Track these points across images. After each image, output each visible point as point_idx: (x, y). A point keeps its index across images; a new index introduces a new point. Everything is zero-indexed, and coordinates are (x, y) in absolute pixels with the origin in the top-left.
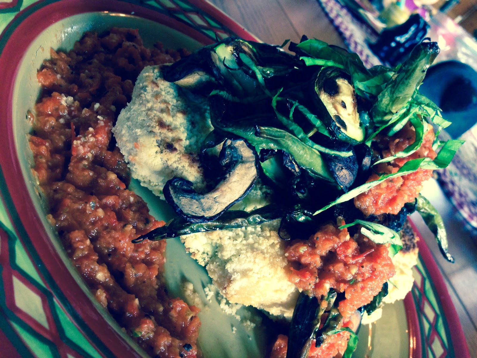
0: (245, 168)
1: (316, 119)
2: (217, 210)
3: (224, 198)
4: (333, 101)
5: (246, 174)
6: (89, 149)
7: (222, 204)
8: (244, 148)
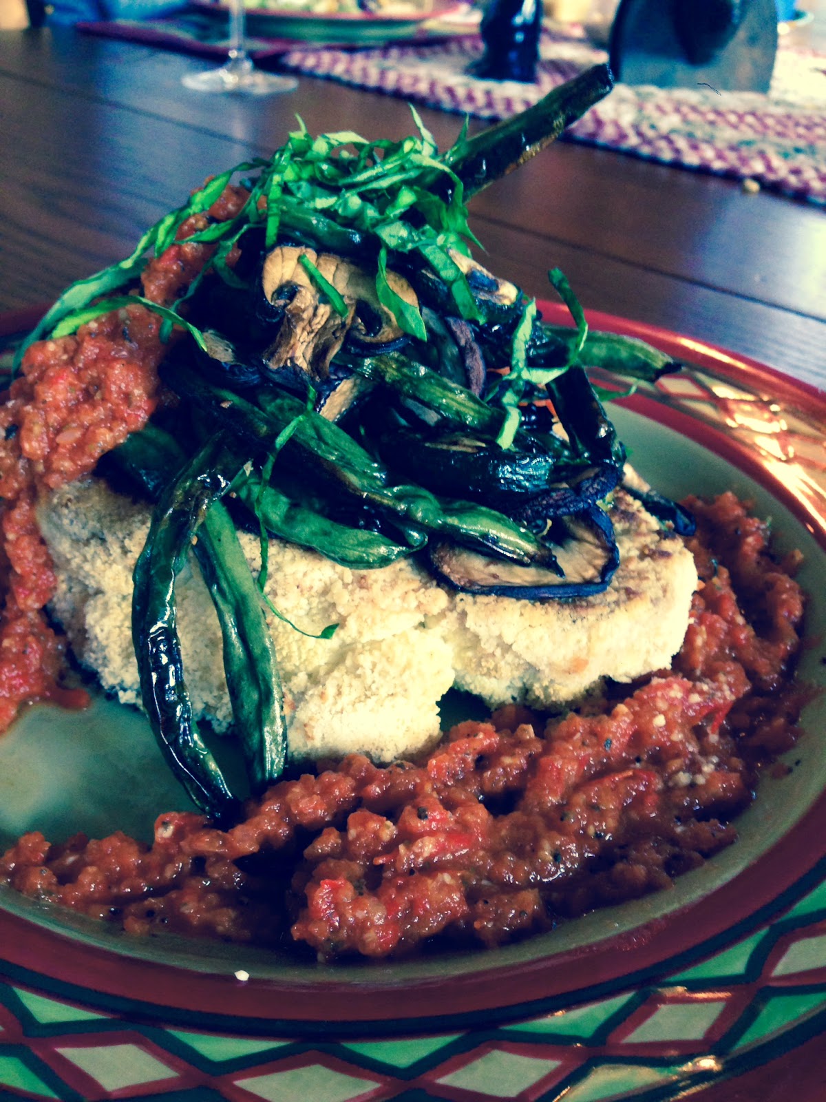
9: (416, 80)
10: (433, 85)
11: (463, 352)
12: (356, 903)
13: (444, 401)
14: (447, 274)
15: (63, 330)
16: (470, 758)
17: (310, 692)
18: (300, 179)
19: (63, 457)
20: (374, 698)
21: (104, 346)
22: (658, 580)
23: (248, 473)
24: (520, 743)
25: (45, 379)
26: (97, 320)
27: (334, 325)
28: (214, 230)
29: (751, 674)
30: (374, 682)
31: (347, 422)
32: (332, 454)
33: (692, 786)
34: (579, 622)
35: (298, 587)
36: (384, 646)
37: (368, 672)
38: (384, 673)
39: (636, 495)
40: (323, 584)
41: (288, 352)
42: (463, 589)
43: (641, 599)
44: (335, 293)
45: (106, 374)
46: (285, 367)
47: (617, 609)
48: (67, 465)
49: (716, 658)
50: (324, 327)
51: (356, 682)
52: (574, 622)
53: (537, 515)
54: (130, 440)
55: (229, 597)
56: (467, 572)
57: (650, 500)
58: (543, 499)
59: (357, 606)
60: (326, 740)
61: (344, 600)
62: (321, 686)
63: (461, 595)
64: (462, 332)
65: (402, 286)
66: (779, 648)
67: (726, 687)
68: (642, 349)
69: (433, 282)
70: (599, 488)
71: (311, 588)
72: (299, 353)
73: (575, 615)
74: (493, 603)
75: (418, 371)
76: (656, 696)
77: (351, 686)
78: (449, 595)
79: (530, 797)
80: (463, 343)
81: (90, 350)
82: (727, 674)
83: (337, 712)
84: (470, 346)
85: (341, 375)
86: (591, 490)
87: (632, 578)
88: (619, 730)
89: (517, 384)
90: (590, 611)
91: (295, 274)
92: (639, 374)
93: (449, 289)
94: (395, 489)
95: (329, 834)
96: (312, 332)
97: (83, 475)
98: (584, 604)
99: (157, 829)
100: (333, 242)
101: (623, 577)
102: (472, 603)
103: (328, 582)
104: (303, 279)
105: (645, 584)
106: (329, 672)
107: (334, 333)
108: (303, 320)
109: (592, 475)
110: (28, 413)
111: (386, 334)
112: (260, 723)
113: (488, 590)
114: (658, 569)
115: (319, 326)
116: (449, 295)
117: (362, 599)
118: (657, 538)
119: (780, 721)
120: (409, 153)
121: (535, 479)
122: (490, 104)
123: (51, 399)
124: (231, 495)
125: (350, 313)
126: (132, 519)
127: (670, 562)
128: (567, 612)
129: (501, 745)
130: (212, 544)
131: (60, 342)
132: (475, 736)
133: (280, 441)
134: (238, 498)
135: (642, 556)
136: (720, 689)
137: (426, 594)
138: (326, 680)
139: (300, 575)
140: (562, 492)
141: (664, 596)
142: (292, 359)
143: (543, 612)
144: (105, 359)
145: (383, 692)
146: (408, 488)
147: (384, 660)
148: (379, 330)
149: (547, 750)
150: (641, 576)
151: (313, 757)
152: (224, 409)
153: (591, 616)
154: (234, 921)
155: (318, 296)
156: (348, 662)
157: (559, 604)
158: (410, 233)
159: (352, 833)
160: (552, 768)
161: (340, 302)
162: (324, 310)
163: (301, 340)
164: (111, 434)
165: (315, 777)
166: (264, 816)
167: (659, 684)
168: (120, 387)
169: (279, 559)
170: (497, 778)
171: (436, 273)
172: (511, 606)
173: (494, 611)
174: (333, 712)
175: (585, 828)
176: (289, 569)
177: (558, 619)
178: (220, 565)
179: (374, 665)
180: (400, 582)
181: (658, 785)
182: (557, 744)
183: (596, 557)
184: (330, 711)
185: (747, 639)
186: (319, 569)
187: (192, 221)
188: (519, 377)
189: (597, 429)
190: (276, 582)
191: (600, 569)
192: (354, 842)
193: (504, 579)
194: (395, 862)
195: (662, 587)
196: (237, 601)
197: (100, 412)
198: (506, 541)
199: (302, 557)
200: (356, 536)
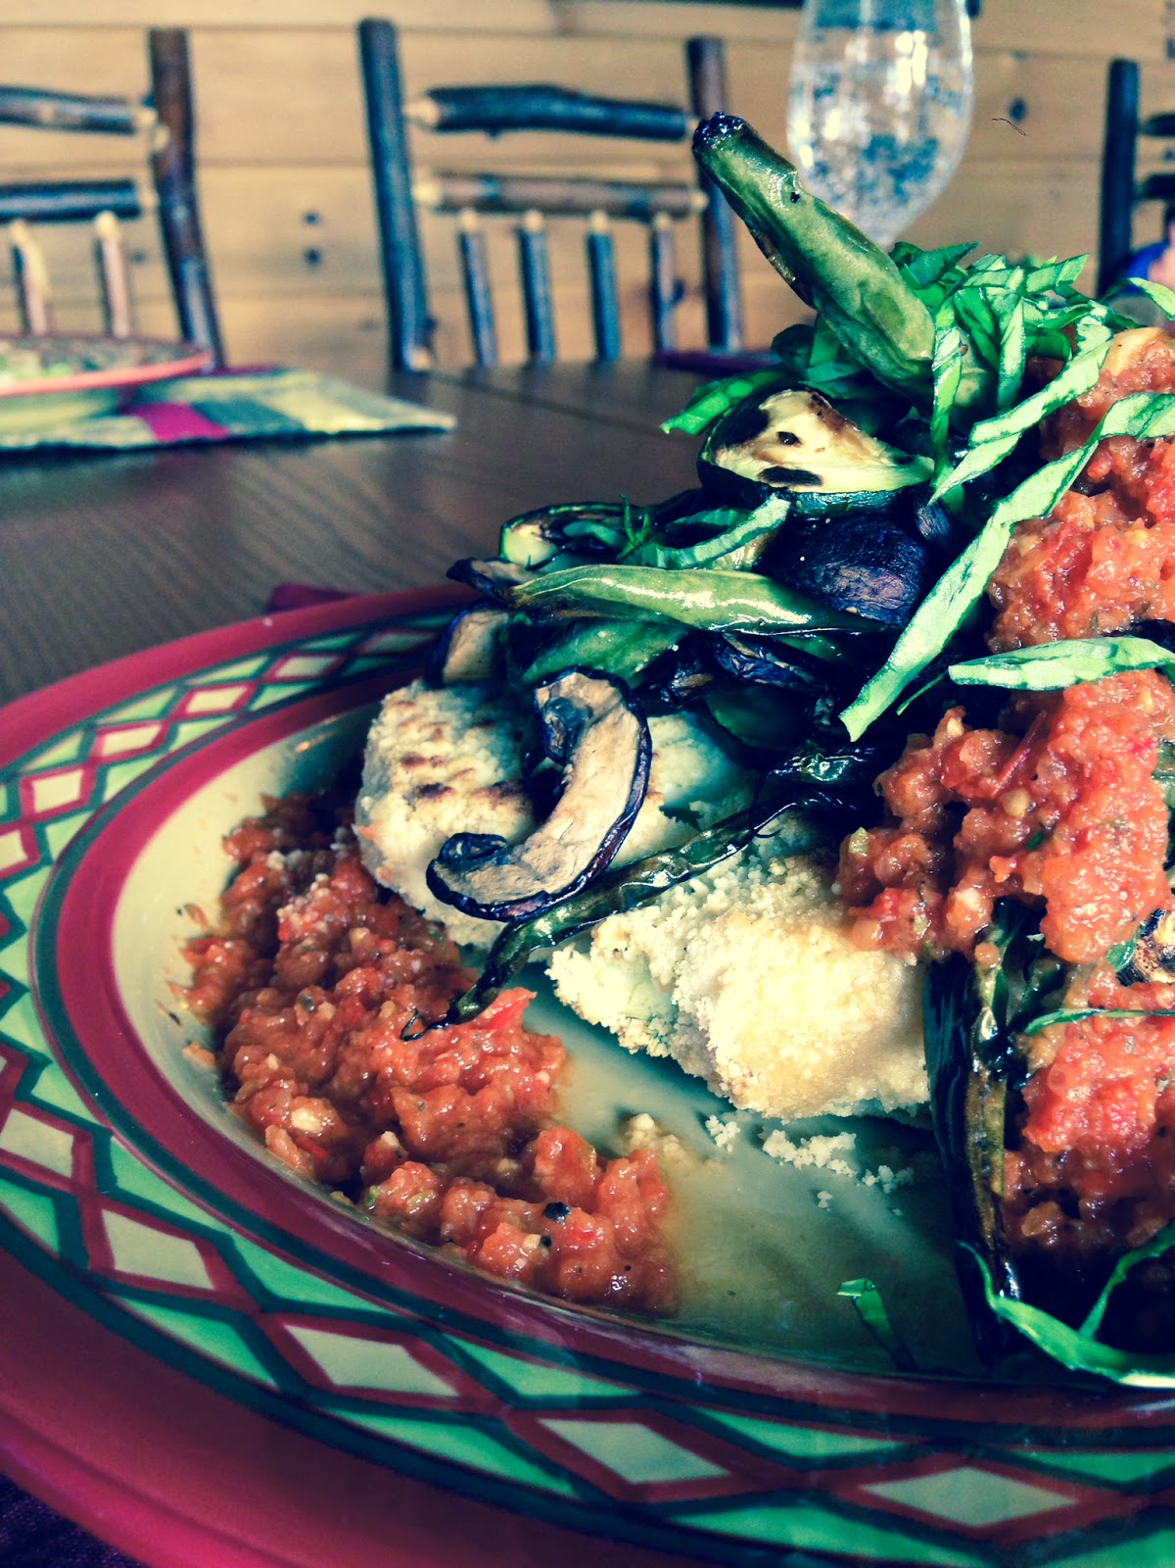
0: (607, 729)
1: (725, 513)
2: (575, 864)
3: (583, 825)
4: (752, 449)
5: (615, 741)
6: (316, 914)
7: (586, 844)
8: (585, 687)
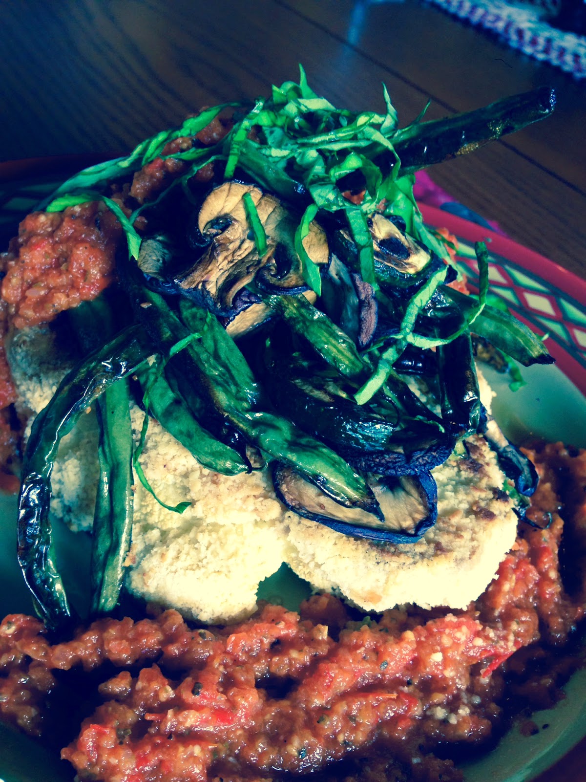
9: (498, 18)
10: (509, 25)
11: (362, 304)
12: (113, 752)
13: (326, 346)
14: (361, 239)
15: (56, 206)
16: (266, 641)
17: (155, 550)
18: (274, 125)
19: (28, 307)
20: (203, 570)
21: (78, 228)
22: (473, 539)
23: (151, 364)
24: (311, 641)
25: (29, 243)
26: (81, 205)
27: (252, 260)
28: (193, 153)
29: (543, 625)
30: (206, 557)
31: (244, 342)
32: (215, 368)
33: (445, 722)
34: (382, 564)
35: (165, 466)
36: (221, 532)
37: (203, 549)
38: (215, 554)
39: (494, 447)
40: (186, 470)
41: (203, 277)
42: (293, 509)
43: (446, 557)
44: (262, 232)
45: (71, 252)
46: (196, 288)
47: (420, 562)
48: (30, 313)
49: (519, 606)
50: (242, 261)
51: (193, 553)
52: (378, 563)
53: (369, 468)
54: (82, 306)
55: (109, 460)
56: (300, 496)
57: (504, 454)
58: (377, 458)
59: (206, 496)
60: (158, 589)
61: (197, 489)
62: (165, 547)
63: (290, 513)
64: (364, 288)
65: (320, 240)
66: (577, 610)
67: (512, 638)
68: (524, 336)
69: (347, 243)
70: (429, 461)
71: (175, 470)
72: (213, 278)
73: (380, 559)
74: (314, 528)
75: (313, 314)
76: (443, 632)
77: (188, 554)
78: (282, 509)
79: (301, 693)
80: (363, 297)
81: (68, 229)
82: (520, 623)
83: (172, 572)
84: (368, 301)
85: (253, 300)
86: (420, 460)
87: (448, 533)
88: (399, 654)
89: (401, 343)
90: (395, 558)
91: (235, 209)
92: (516, 356)
93: (359, 251)
94: (258, 415)
95: (122, 679)
96: (231, 262)
97: (42, 324)
98: (392, 549)
99: (3, 624)
100: (279, 188)
101: (440, 529)
102: (297, 523)
103: (190, 469)
104: (241, 215)
105: (458, 542)
106: (177, 536)
107: (248, 268)
108: (228, 249)
109: (427, 447)
110: (11, 267)
111: (290, 279)
112: (104, 566)
113: (313, 517)
114: (477, 529)
115: (240, 258)
116: (357, 258)
117: (210, 491)
118: (490, 495)
119: (548, 681)
120: (362, 126)
121: (372, 441)
122: (546, 51)
123: (28, 261)
124: (133, 377)
125: (270, 253)
126: (63, 371)
127: (491, 524)
128: (374, 553)
129: (296, 637)
130: (106, 412)
131: (51, 216)
132: (277, 624)
133: (175, 349)
134: (138, 381)
135: (469, 512)
136: (505, 639)
137: (264, 503)
138: (172, 542)
139: (169, 457)
140: (395, 456)
141: (470, 558)
142: (204, 283)
143: (354, 547)
144: (75, 240)
145: (211, 568)
146: (268, 416)
147: (218, 542)
148: (286, 275)
149: (331, 656)
150: (458, 532)
151: (146, 598)
152: (143, 308)
153: (394, 562)
154: (32, 719)
155: (248, 232)
156: (192, 535)
157: (370, 544)
158: (336, 198)
159: (140, 685)
160: (326, 675)
161: (263, 241)
162: (249, 245)
163: (220, 267)
164: (66, 299)
165: (135, 623)
166: (81, 644)
167: (451, 622)
168: (80, 265)
169: (158, 439)
170: (283, 665)
171: (352, 236)
172: (329, 535)
173: (312, 535)
174: (169, 570)
175: (336, 735)
176: (162, 450)
177: (365, 557)
178: (107, 433)
179: (210, 544)
180: (245, 486)
181: (417, 711)
182: (342, 652)
183: (417, 511)
184: (167, 569)
185: (552, 595)
186: (186, 457)
187: (180, 141)
188: (404, 339)
189: (464, 393)
190: (149, 457)
191: (417, 522)
192: (138, 691)
193: (329, 511)
194: (161, 722)
195: (473, 547)
196: (113, 464)
197: (63, 280)
198: (333, 484)
199: (175, 442)
200: (211, 445)
